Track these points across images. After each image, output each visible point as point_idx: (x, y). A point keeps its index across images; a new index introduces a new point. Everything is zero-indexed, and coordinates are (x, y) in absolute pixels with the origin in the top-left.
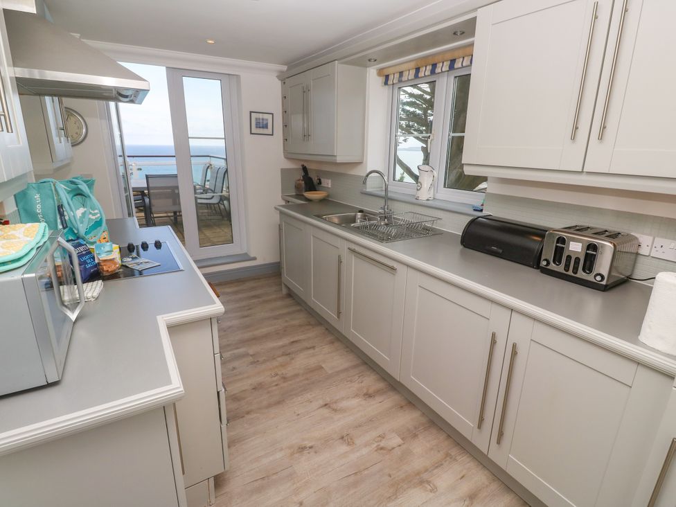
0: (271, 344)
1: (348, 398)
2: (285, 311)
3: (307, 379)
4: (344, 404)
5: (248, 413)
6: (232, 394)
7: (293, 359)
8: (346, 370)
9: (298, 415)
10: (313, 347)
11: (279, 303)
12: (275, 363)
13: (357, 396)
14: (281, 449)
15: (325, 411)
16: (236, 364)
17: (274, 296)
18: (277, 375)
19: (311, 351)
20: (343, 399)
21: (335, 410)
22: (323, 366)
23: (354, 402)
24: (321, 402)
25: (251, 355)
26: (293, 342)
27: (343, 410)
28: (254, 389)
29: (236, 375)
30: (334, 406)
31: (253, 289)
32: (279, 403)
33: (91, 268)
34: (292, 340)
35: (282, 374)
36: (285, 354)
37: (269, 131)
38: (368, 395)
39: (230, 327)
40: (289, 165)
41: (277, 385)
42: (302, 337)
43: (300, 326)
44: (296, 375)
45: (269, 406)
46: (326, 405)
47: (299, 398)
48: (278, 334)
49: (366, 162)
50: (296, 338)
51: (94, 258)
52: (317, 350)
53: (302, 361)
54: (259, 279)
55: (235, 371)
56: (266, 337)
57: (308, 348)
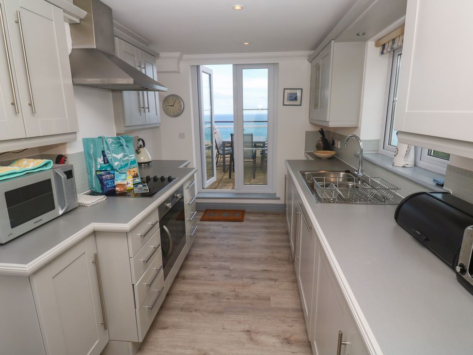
0: (249, 267)
1: (270, 334)
2: (279, 244)
3: (251, 304)
4: (263, 338)
5: (196, 311)
6: (198, 292)
7: (254, 283)
8: (287, 310)
9: (224, 329)
10: (276, 280)
11: (278, 237)
12: (240, 282)
13: (278, 336)
14: (193, 349)
15: (244, 337)
16: (216, 272)
17: (278, 231)
18: (234, 291)
19: (272, 283)
20: (265, 333)
21: (252, 339)
22: (271, 298)
23: (272, 340)
24: (247, 327)
25: (230, 270)
26: (265, 270)
27: (257, 343)
28: (212, 295)
29: (210, 280)
30: (254, 336)
31: (269, 221)
32: (219, 313)
33: (110, 187)
34: (265, 269)
35: (238, 292)
36: (252, 278)
37: (298, 102)
38: (288, 341)
39: (233, 245)
40: (311, 128)
41: (228, 299)
42: (274, 269)
43: (280, 259)
44: (246, 298)
45: (212, 312)
46: (248, 331)
47: (235, 316)
48: (259, 260)
49: (360, 126)
50: (269, 268)
51: (114, 182)
52: (277, 283)
53: (260, 288)
54: (279, 215)
55: (212, 277)
56: (250, 260)
57: (271, 279)
